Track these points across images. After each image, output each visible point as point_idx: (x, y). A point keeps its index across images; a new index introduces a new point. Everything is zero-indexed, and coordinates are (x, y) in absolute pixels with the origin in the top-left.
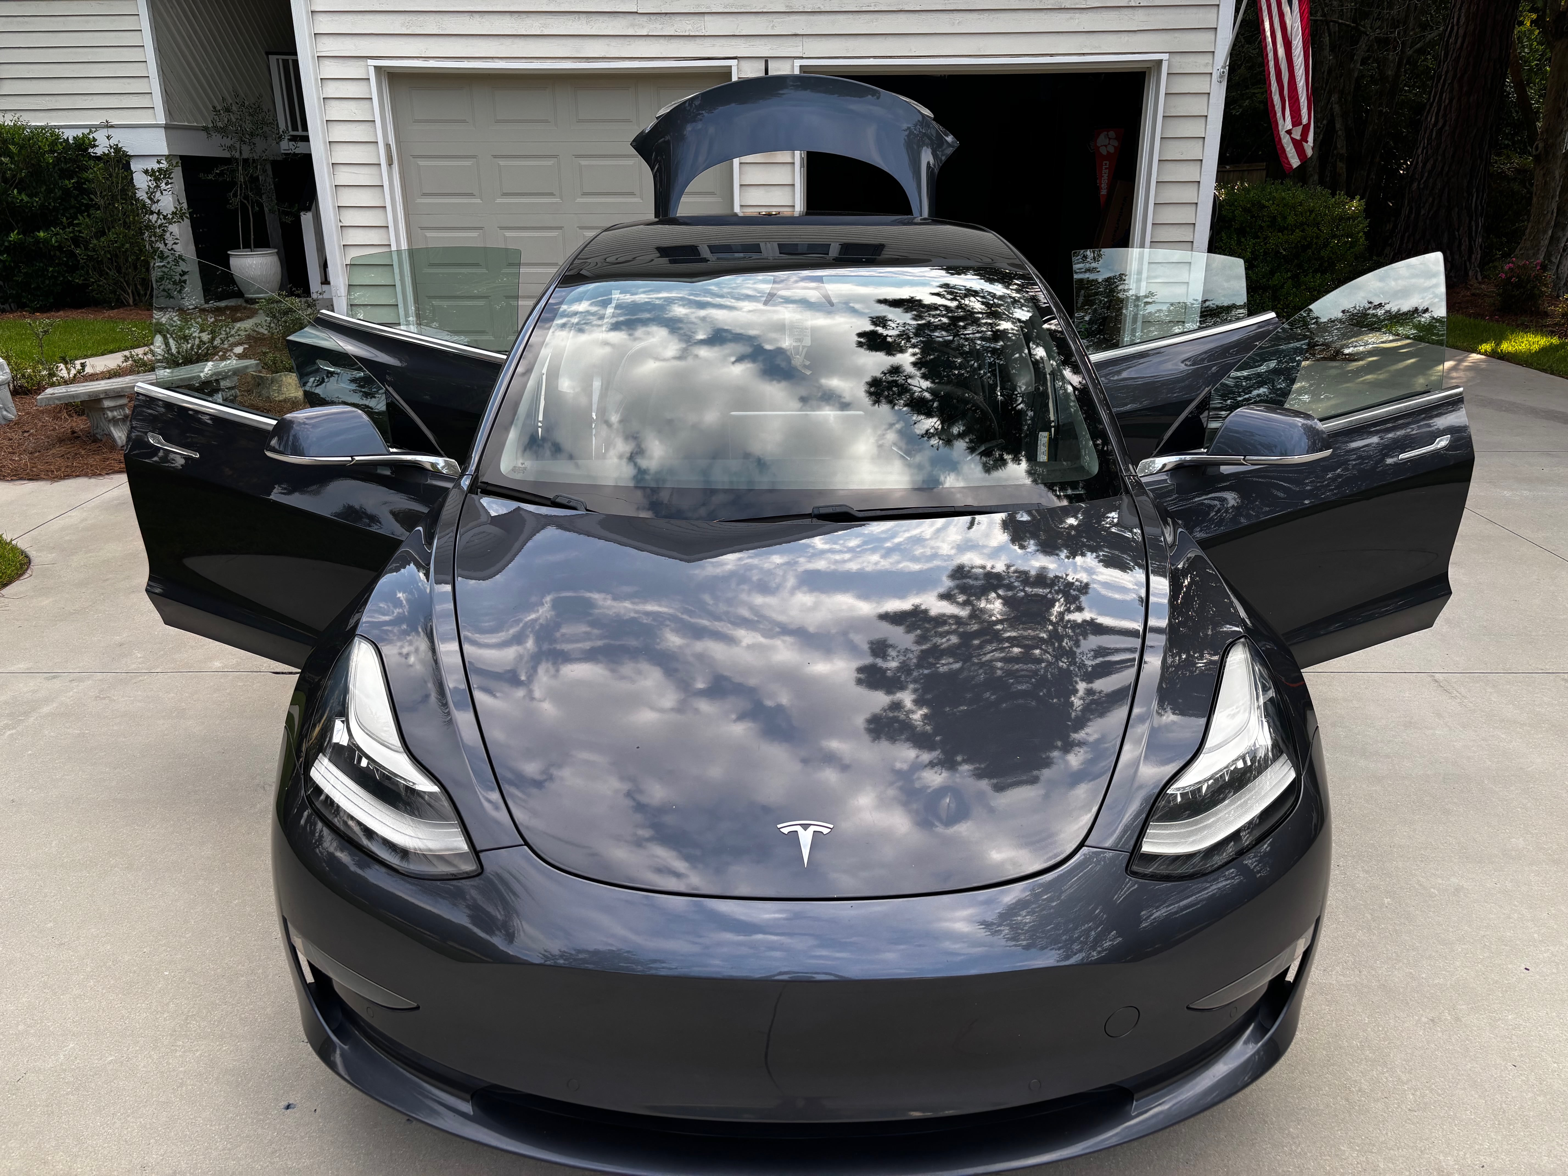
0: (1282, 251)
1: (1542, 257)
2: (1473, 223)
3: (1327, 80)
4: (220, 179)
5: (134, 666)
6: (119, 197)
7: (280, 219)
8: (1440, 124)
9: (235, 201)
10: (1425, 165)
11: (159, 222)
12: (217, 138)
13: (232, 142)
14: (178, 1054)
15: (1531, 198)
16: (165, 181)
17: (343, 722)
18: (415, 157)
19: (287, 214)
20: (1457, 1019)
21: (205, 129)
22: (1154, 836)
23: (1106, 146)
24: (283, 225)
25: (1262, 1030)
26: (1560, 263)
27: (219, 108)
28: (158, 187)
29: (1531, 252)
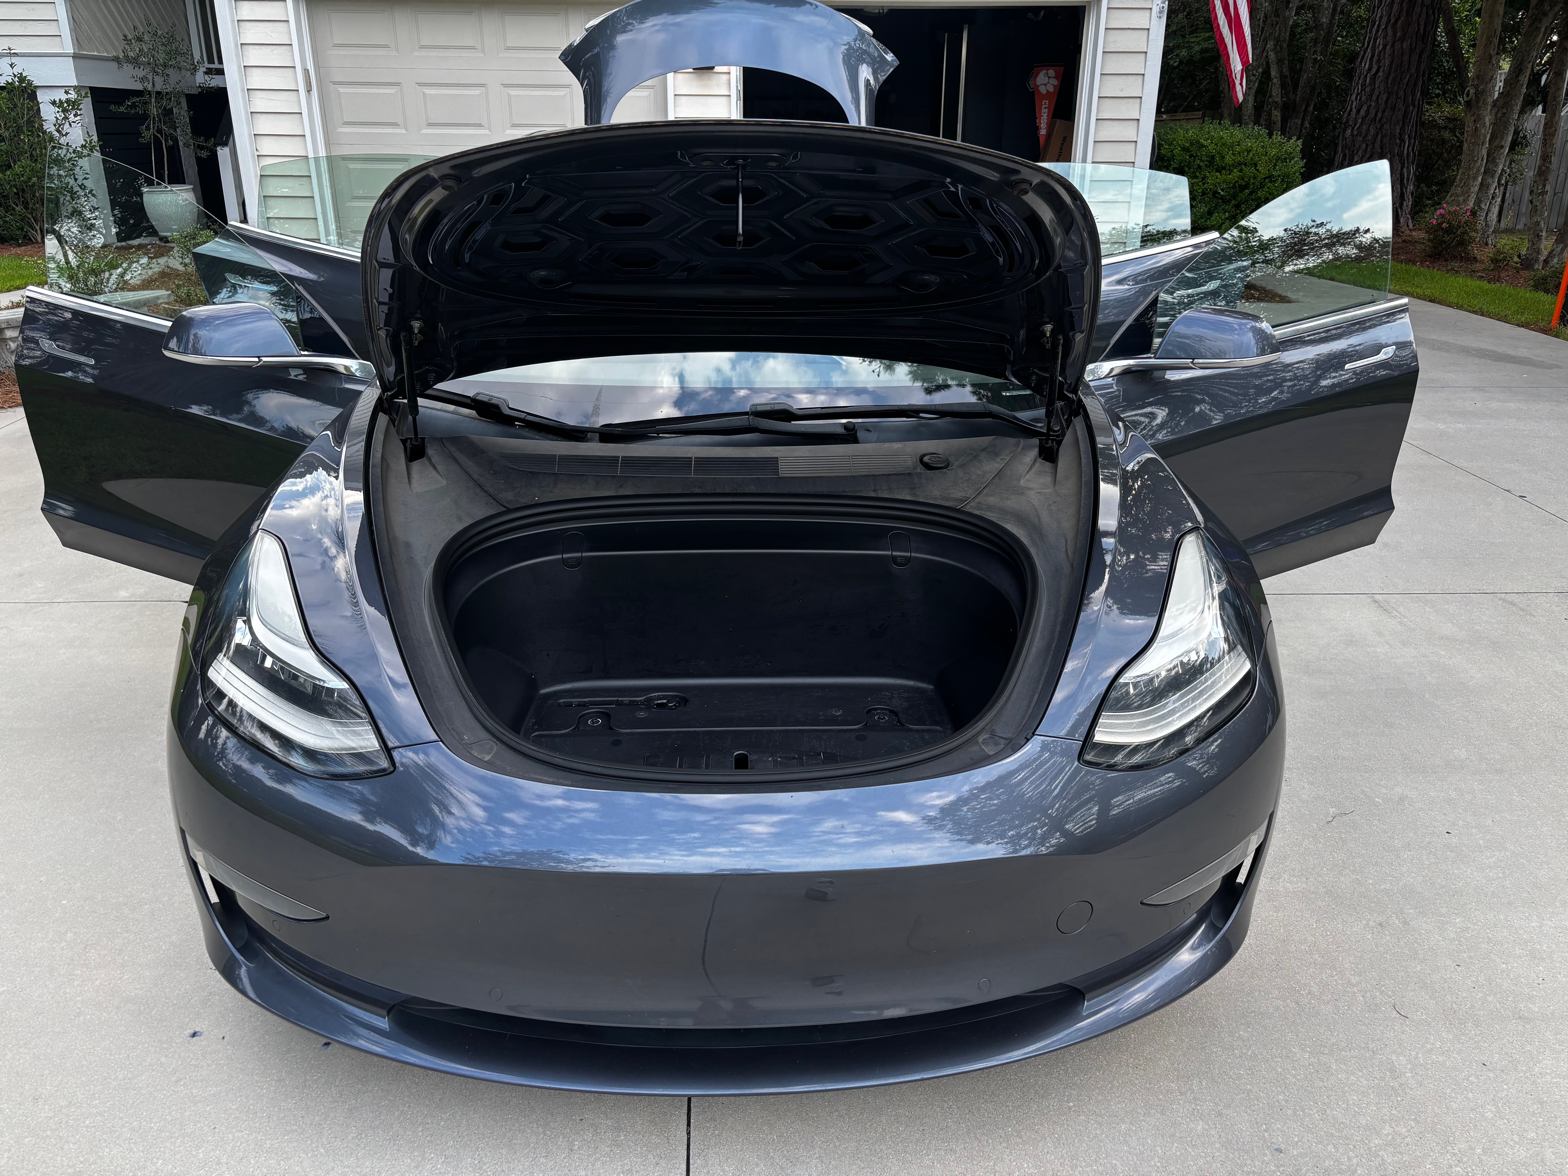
0: (1220, 191)
1: (1471, 204)
2: (1405, 170)
3: (1263, 28)
4: (133, 112)
5: (34, 596)
6: (25, 129)
7: (196, 154)
8: (1374, 70)
9: (147, 134)
10: (1358, 111)
11: (69, 156)
12: (128, 68)
13: (144, 73)
14: (76, 983)
15: (1461, 147)
16: (73, 112)
17: (244, 622)
18: (335, 83)
19: (202, 148)
20: (1405, 923)
21: (116, 59)
22: (1106, 726)
23: (1045, 85)
24: (199, 160)
25: (1214, 929)
26: (1489, 210)
27: (129, 37)
28: (66, 118)
29: (1461, 199)
